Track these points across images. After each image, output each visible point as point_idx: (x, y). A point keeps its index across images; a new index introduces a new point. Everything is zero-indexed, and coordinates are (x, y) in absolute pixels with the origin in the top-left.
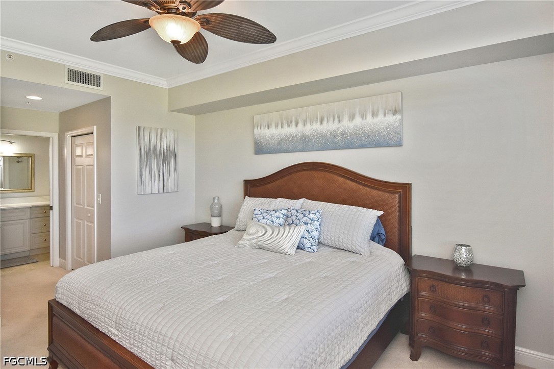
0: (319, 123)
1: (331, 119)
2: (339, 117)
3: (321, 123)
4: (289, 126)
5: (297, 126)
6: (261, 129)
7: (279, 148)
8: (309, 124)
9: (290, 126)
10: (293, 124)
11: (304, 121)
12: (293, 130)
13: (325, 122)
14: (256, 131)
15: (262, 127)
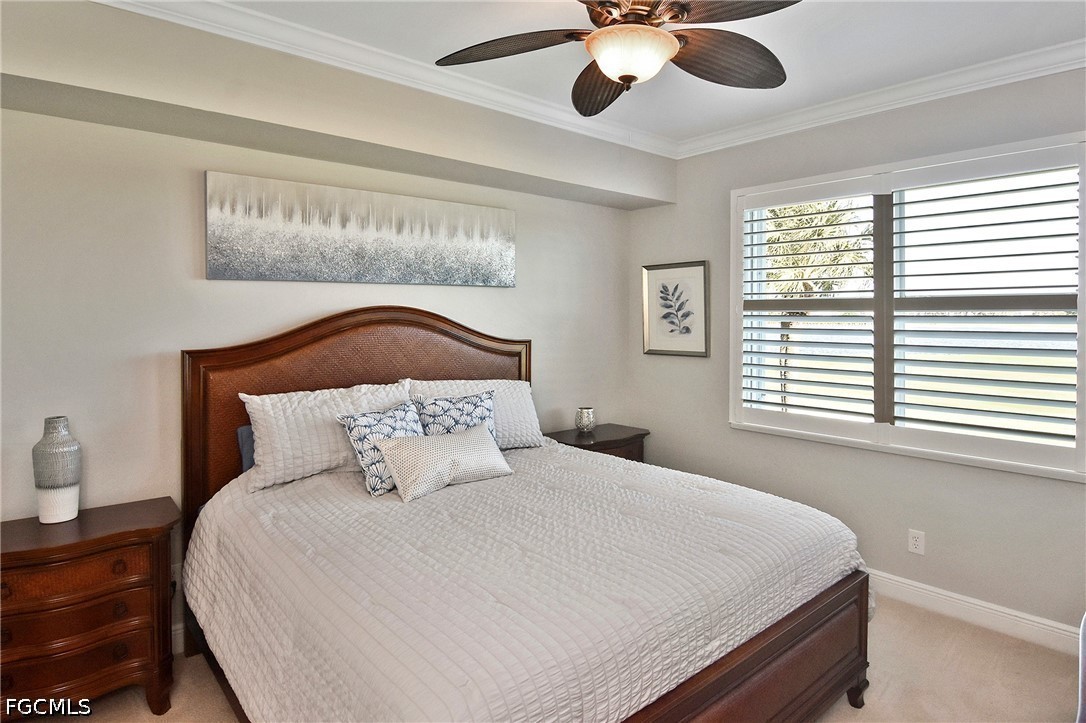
0: (394, 230)
1: (418, 227)
2: (431, 228)
3: (400, 230)
4: (325, 222)
5: (344, 226)
6: (233, 211)
7: (296, 270)
8: (372, 228)
9: (326, 220)
10: (336, 220)
11: (363, 220)
12: (334, 233)
13: (406, 230)
14: (214, 214)
15: (240, 208)
